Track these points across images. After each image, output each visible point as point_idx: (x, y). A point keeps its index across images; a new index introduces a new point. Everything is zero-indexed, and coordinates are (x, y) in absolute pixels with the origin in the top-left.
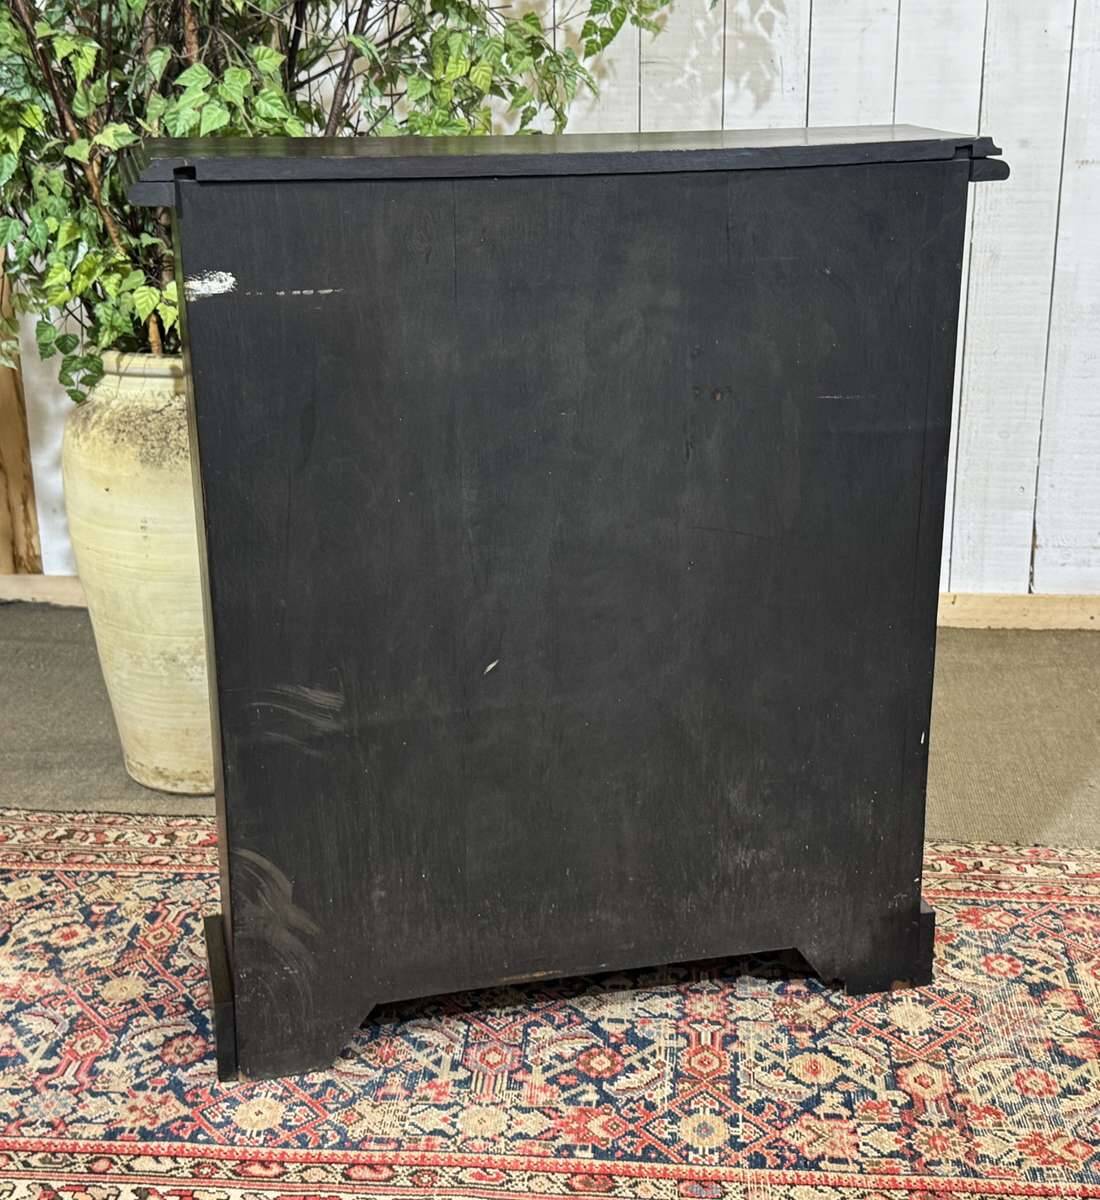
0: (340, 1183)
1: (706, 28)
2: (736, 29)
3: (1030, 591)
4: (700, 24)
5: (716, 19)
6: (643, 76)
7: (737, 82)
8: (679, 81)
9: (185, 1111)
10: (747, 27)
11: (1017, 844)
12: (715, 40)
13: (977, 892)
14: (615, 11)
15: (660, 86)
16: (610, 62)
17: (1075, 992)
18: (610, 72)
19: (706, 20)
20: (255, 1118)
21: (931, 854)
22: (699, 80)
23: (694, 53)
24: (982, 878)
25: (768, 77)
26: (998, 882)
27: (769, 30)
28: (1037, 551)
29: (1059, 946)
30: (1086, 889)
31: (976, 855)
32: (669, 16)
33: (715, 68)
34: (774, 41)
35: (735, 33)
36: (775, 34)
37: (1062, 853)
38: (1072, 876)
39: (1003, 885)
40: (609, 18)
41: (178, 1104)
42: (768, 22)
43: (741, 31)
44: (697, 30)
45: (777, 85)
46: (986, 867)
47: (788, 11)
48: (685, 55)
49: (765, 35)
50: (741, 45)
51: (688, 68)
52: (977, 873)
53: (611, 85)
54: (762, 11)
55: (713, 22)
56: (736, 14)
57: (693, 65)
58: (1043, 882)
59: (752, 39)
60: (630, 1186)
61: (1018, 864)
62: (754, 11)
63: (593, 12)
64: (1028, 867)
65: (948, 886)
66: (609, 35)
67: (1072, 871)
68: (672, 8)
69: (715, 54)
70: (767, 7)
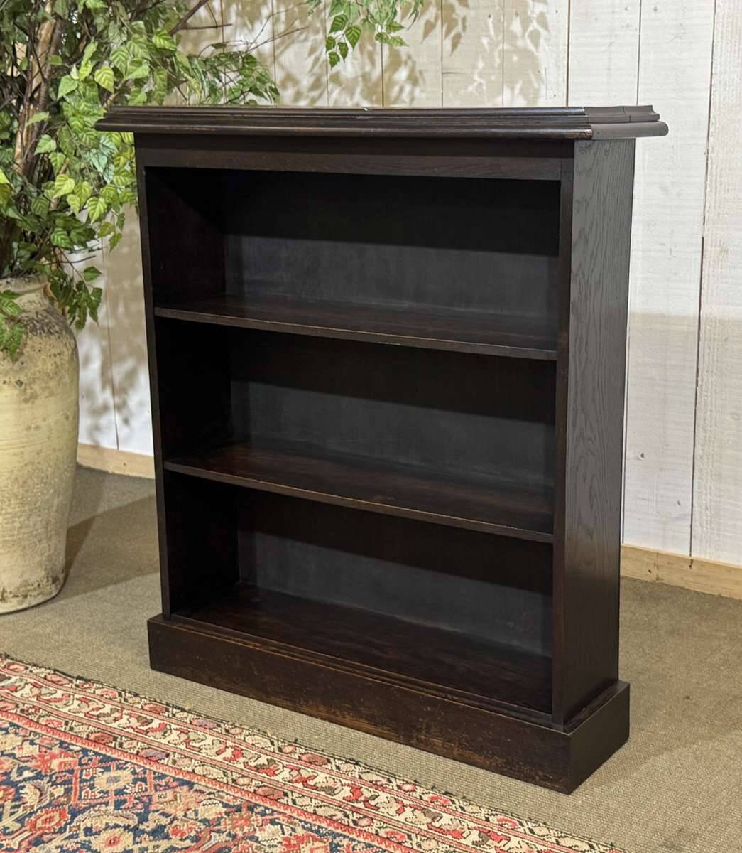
1: (490, 44)
2: (512, 45)
4: (485, 41)
5: (497, 36)
6: (445, 84)
7: (512, 89)
8: (471, 89)
10: (520, 43)
12: (496, 54)
15: (457, 92)
16: (421, 72)
18: (421, 81)
19: (489, 36)
22: (485, 88)
23: (481, 65)
25: (536, 85)
32: (463, 34)
33: (495, 77)
34: (540, 54)
35: (510, 48)
36: (541, 48)
42: (535, 37)
43: (516, 47)
44: (482, 45)
45: (543, 92)
47: (550, 28)
48: (474, 67)
49: (531, 47)
50: (515, 58)
51: (476, 78)
53: (422, 91)
54: (531, 29)
55: (495, 39)
56: (512, 32)
57: (481, 76)
59: (525, 53)
62: (525, 28)
68: (464, 28)
69: (496, 65)
70: (535, 25)
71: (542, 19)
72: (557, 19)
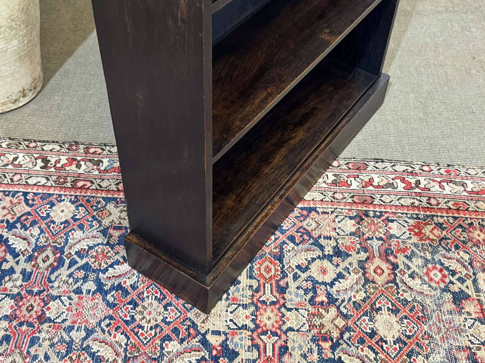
11: (438, 164)
13: (418, 207)
17: (479, 300)
21: (392, 173)
24: (420, 195)
26: (429, 199)
29: (467, 257)
30: (478, 205)
31: (416, 174)
37: (463, 172)
38: (469, 193)
39: (433, 201)
46: (422, 186)
52: (417, 190)
58: (454, 198)
61: (440, 183)
64: (444, 184)
65: (402, 201)
67: (469, 189)
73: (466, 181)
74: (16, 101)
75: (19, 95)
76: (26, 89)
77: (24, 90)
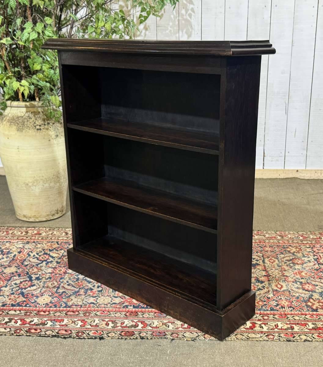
0: (64, 316)
1: (174, 17)
3: (263, 168)
4: (172, 16)
5: (176, 15)
6: (158, 30)
7: (182, 31)
8: (167, 32)
9: (24, 299)
10: (185, 17)
12: (176, 20)
14: (148, 11)
15: (162, 33)
16: (149, 26)
17: (264, 266)
18: (148, 29)
19: (174, 15)
20: (43, 301)
22: (172, 31)
23: (171, 24)
25: (191, 30)
27: (191, 18)
28: (265, 157)
29: (261, 255)
30: (270, 241)
32: (164, 14)
33: (176, 28)
34: (192, 21)
35: (181, 19)
36: (192, 19)
37: (265, 232)
38: (267, 238)
40: (146, 13)
41: (22, 298)
42: (190, 16)
43: (183, 18)
44: (171, 18)
45: (193, 32)
47: (195, 13)
48: (169, 24)
49: (190, 19)
50: (183, 22)
51: (169, 28)
53: (149, 32)
54: (189, 13)
56: (182, 13)
57: (171, 27)
58: (259, 239)
59: (186, 20)
60: (142, 315)
62: (186, 13)
63: (142, 12)
64: (255, 236)
66: (146, 18)
67: (267, 237)
68: (164, 12)
69: (176, 24)
70: (190, 12)
71: (193, 10)
72: (198, 10)
73: (266, 235)
74: (53, 215)
75: (55, 212)
76: (59, 209)
77: (58, 210)
